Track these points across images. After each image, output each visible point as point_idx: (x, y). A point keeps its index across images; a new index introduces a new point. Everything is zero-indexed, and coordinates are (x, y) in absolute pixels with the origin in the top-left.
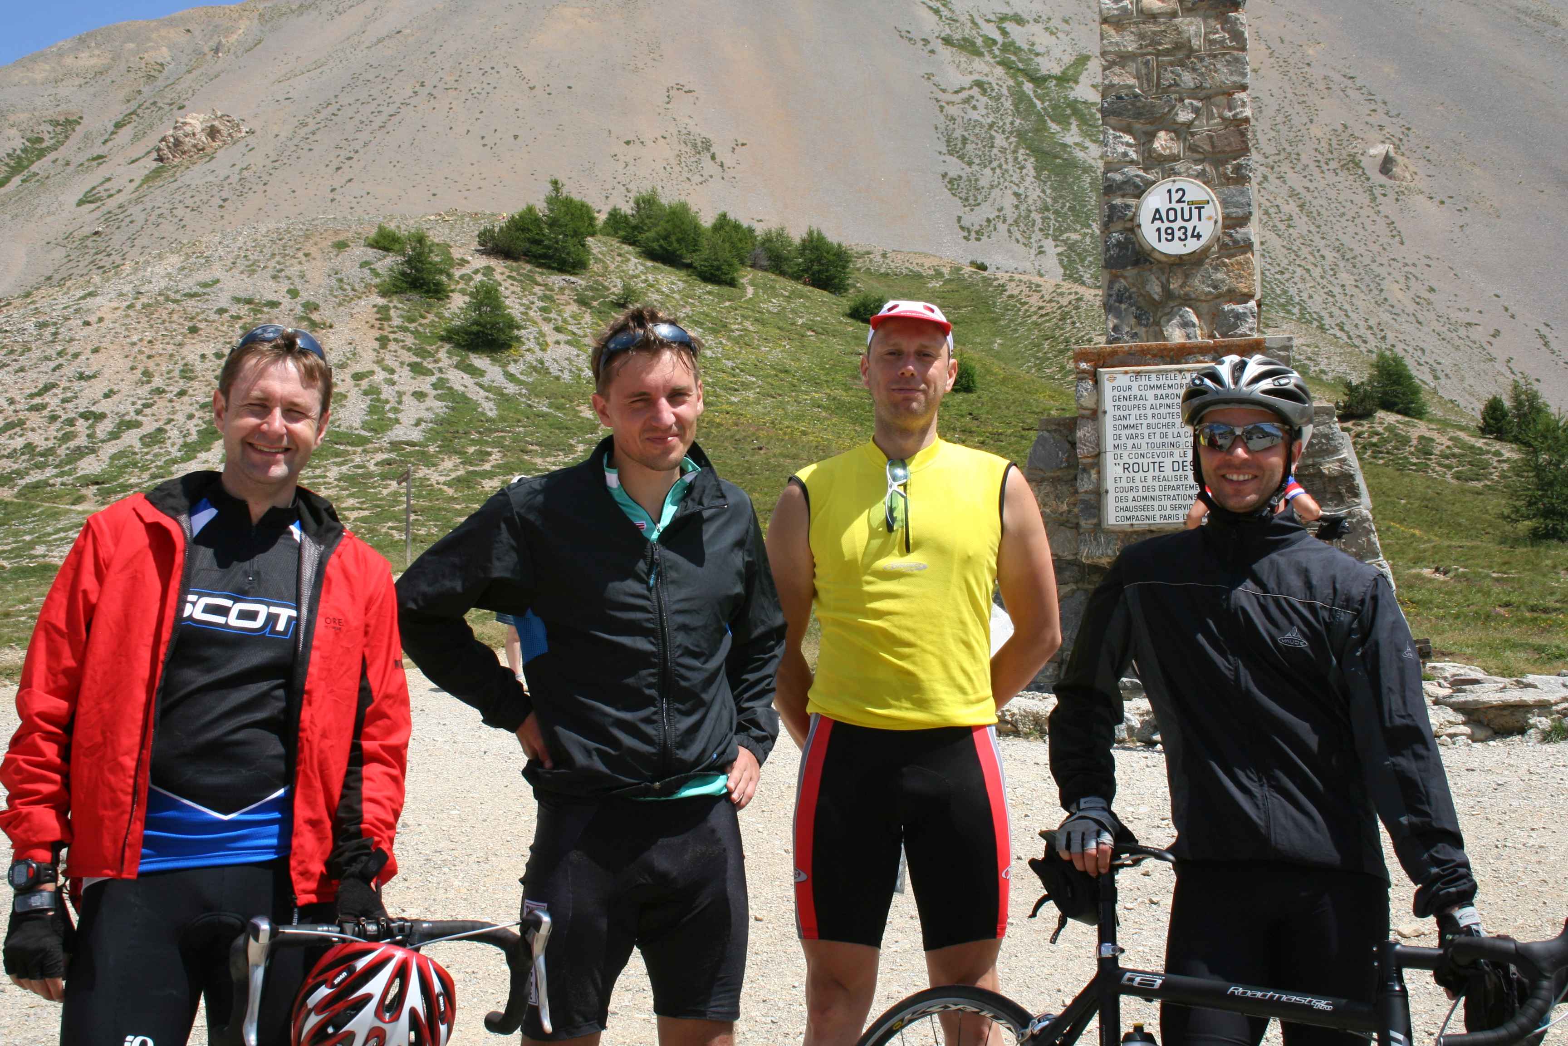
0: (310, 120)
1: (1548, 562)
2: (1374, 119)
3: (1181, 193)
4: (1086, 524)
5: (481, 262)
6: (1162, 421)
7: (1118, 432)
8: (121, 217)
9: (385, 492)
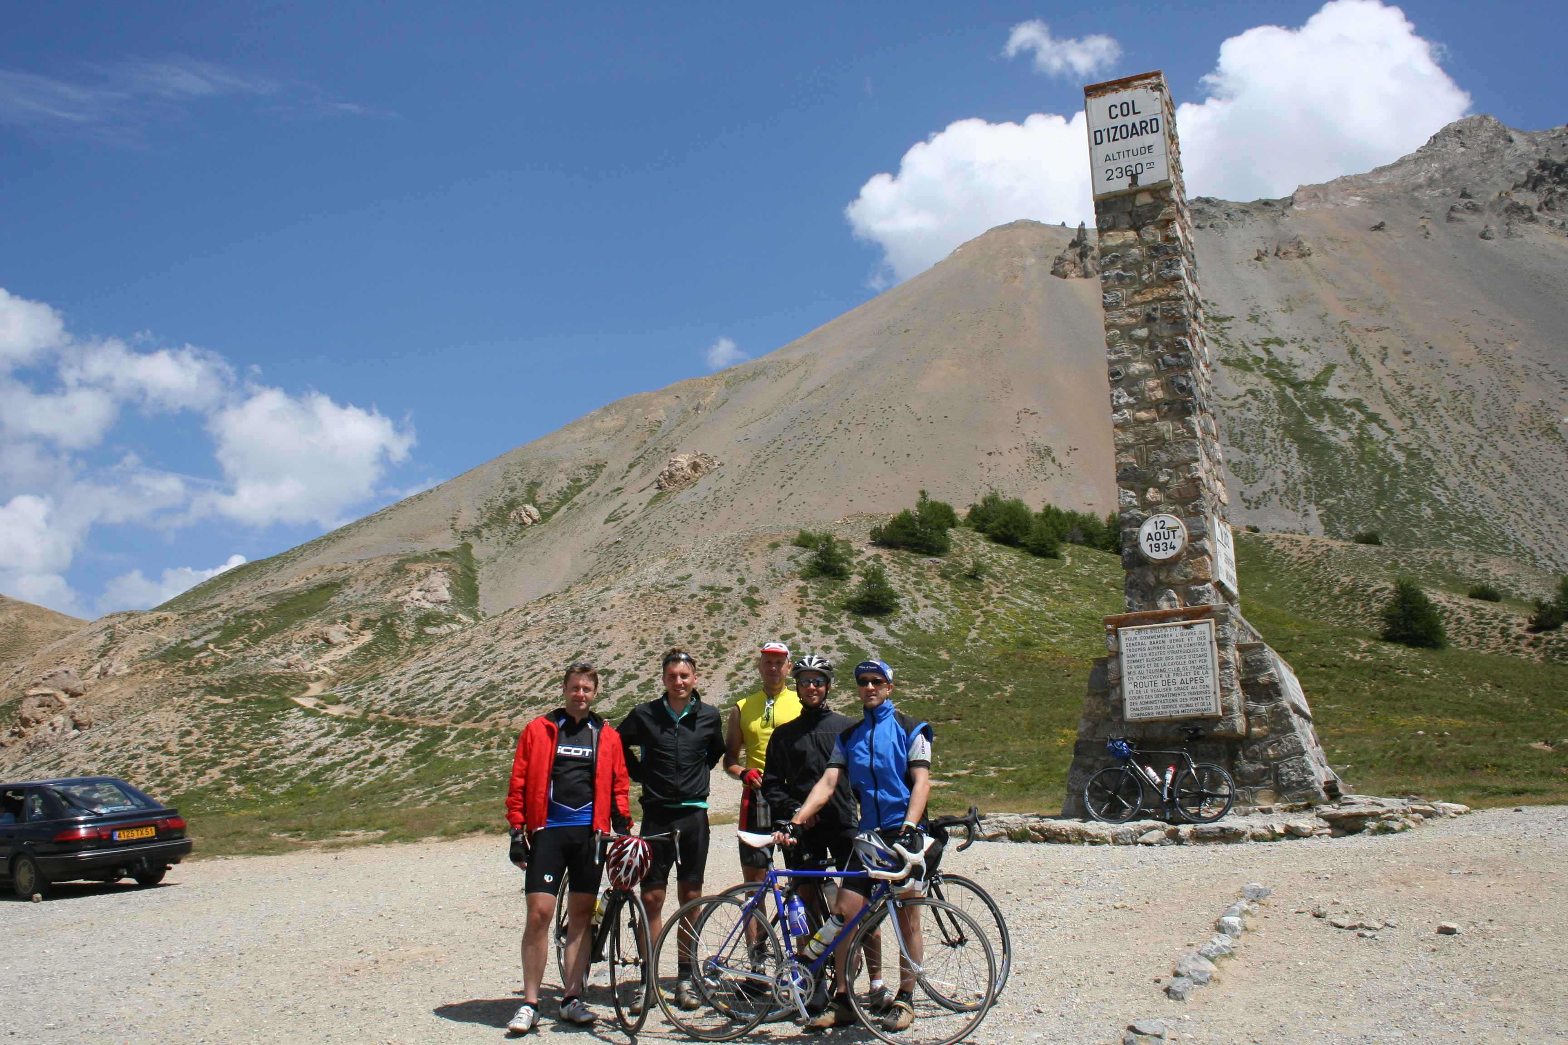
3: (1163, 523)
4: (1116, 719)
5: (872, 551)
6: (1155, 657)
7: (1130, 665)
8: (634, 530)
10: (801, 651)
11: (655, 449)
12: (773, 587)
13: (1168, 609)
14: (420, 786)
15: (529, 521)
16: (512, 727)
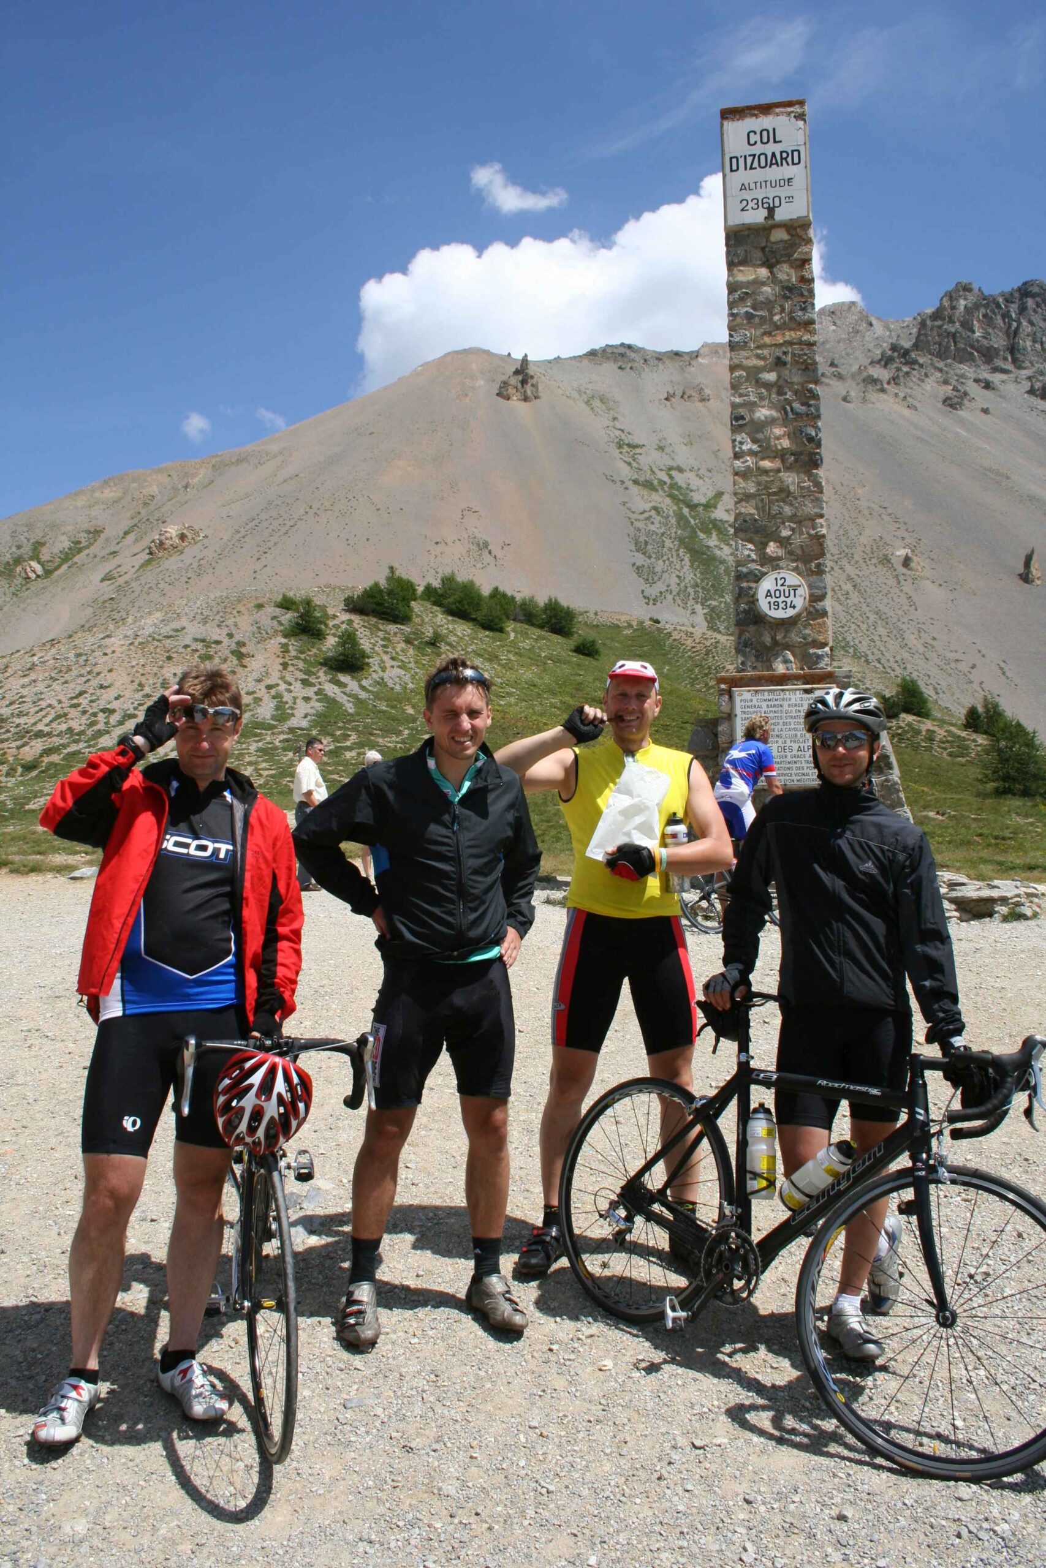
0: (242, 530)
1: (1006, 809)
2: (899, 533)
3: (783, 580)
5: (345, 617)
8: (126, 589)
9: (285, 759)
10: (284, 700)
11: (148, 519)
12: (259, 643)
13: (785, 671)
15: (33, 576)
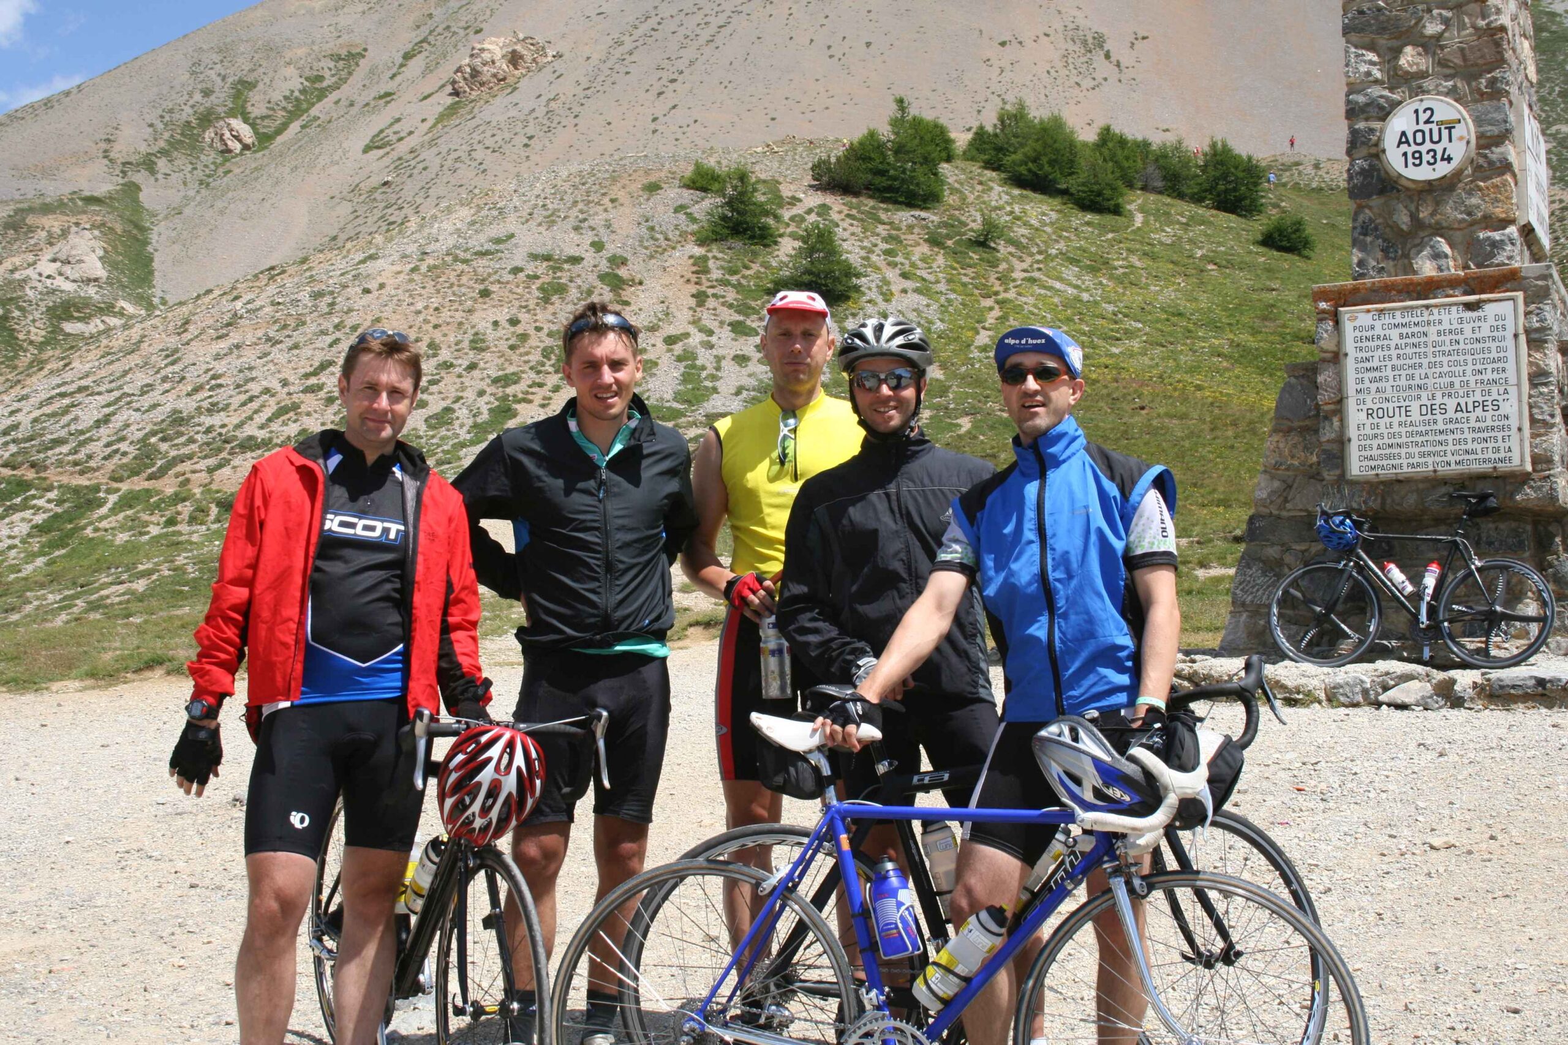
0: (626, 39)
3: (1429, 113)
4: (1329, 475)
6: (1408, 362)
7: (1360, 376)
8: (413, 163)
10: (699, 363)
11: (448, 27)
12: (651, 257)
13: (1434, 273)
14: (55, 586)
15: (236, 146)
16: (214, 487)
